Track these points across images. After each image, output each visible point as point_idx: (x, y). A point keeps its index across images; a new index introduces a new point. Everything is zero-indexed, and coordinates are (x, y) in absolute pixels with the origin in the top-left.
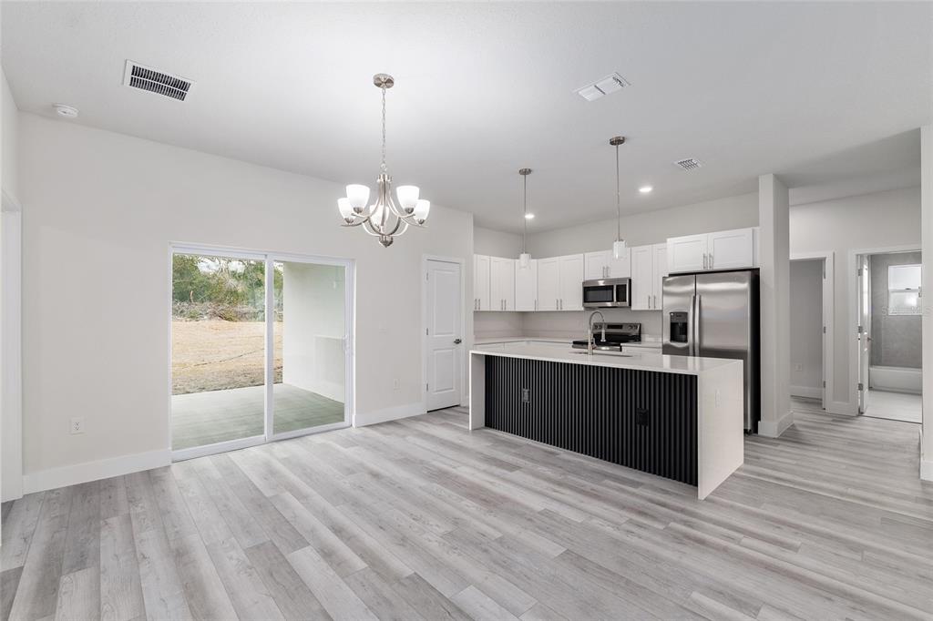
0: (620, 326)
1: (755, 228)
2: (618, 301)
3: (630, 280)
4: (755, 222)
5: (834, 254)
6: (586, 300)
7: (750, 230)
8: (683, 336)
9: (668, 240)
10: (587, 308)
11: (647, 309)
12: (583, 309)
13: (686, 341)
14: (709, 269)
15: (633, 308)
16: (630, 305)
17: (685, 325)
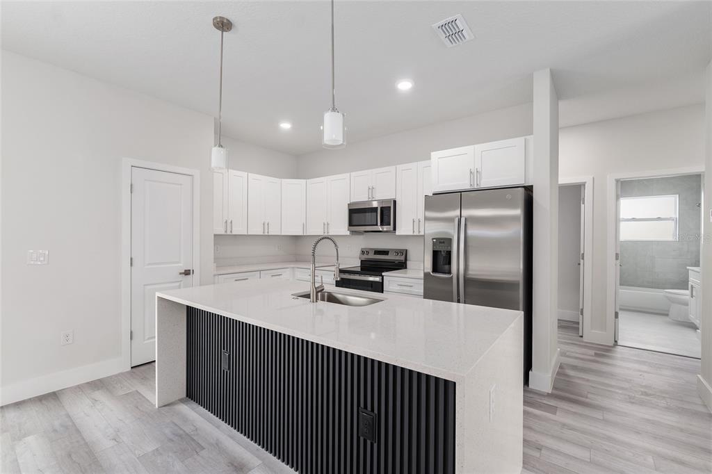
0: (385, 252)
1: (528, 137)
2: (382, 224)
3: (395, 202)
4: (528, 130)
5: (593, 178)
6: (351, 224)
7: (522, 139)
8: (447, 267)
9: (433, 154)
10: (353, 233)
11: (411, 234)
12: (348, 233)
13: (450, 272)
14: (476, 187)
15: (398, 233)
16: (395, 229)
17: (449, 253)
